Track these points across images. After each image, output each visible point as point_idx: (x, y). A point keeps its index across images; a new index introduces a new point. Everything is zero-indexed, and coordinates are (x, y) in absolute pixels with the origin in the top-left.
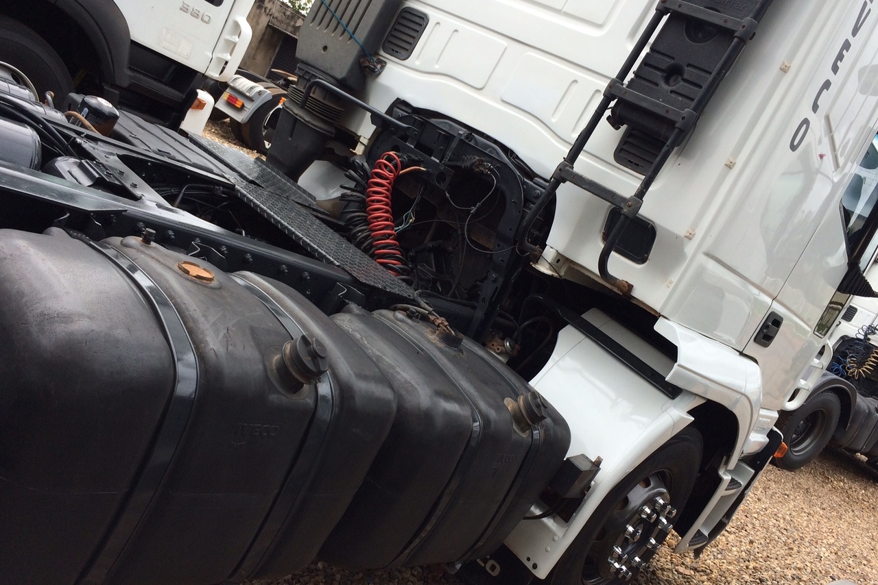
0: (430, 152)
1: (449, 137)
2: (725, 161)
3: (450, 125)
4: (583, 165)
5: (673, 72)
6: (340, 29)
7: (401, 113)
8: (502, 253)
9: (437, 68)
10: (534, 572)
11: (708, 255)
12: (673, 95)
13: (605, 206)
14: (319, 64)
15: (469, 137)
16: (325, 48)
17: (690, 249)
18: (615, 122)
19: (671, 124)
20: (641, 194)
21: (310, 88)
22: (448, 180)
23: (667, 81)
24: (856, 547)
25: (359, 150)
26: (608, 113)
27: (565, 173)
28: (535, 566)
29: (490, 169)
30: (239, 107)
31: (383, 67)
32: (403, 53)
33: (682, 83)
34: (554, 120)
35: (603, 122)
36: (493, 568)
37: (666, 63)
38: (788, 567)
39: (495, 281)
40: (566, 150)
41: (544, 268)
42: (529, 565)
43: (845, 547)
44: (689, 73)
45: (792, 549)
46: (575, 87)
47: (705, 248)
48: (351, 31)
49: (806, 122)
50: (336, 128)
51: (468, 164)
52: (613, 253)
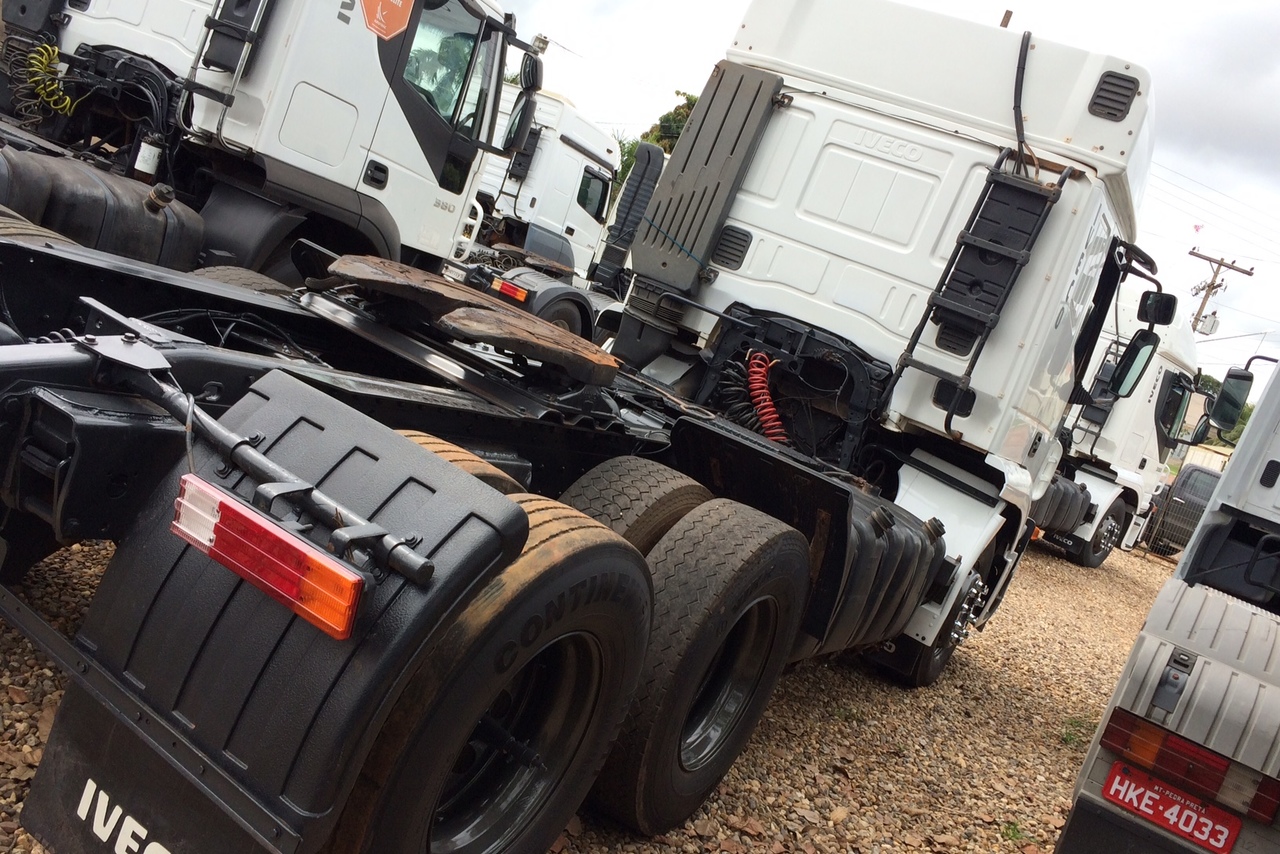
0: (779, 346)
1: (795, 335)
2: (1018, 344)
3: (792, 323)
4: (919, 353)
5: (974, 285)
6: (668, 243)
7: (739, 313)
8: (857, 421)
9: (769, 276)
10: (923, 642)
11: (1015, 408)
12: (978, 302)
13: (935, 380)
14: (661, 277)
15: (811, 332)
16: (664, 264)
17: (1003, 405)
18: (935, 320)
19: (983, 324)
20: (969, 373)
21: (660, 301)
22: (800, 367)
23: (970, 290)
24: (1065, 618)
25: (701, 343)
26: (932, 315)
27: (907, 361)
28: (924, 639)
29: (839, 358)
30: (522, 299)
31: (716, 276)
32: (735, 264)
33: (982, 293)
34: (882, 318)
35: (929, 322)
36: (890, 647)
37: (969, 279)
38: (1025, 638)
39: (853, 440)
40: (906, 343)
41: (892, 427)
42: (919, 639)
43: (1056, 618)
44: (987, 286)
45: (1020, 624)
46: (894, 292)
47: (1012, 404)
48: (680, 244)
49: (1063, 308)
50: (679, 328)
51: (820, 355)
52: (954, 416)
